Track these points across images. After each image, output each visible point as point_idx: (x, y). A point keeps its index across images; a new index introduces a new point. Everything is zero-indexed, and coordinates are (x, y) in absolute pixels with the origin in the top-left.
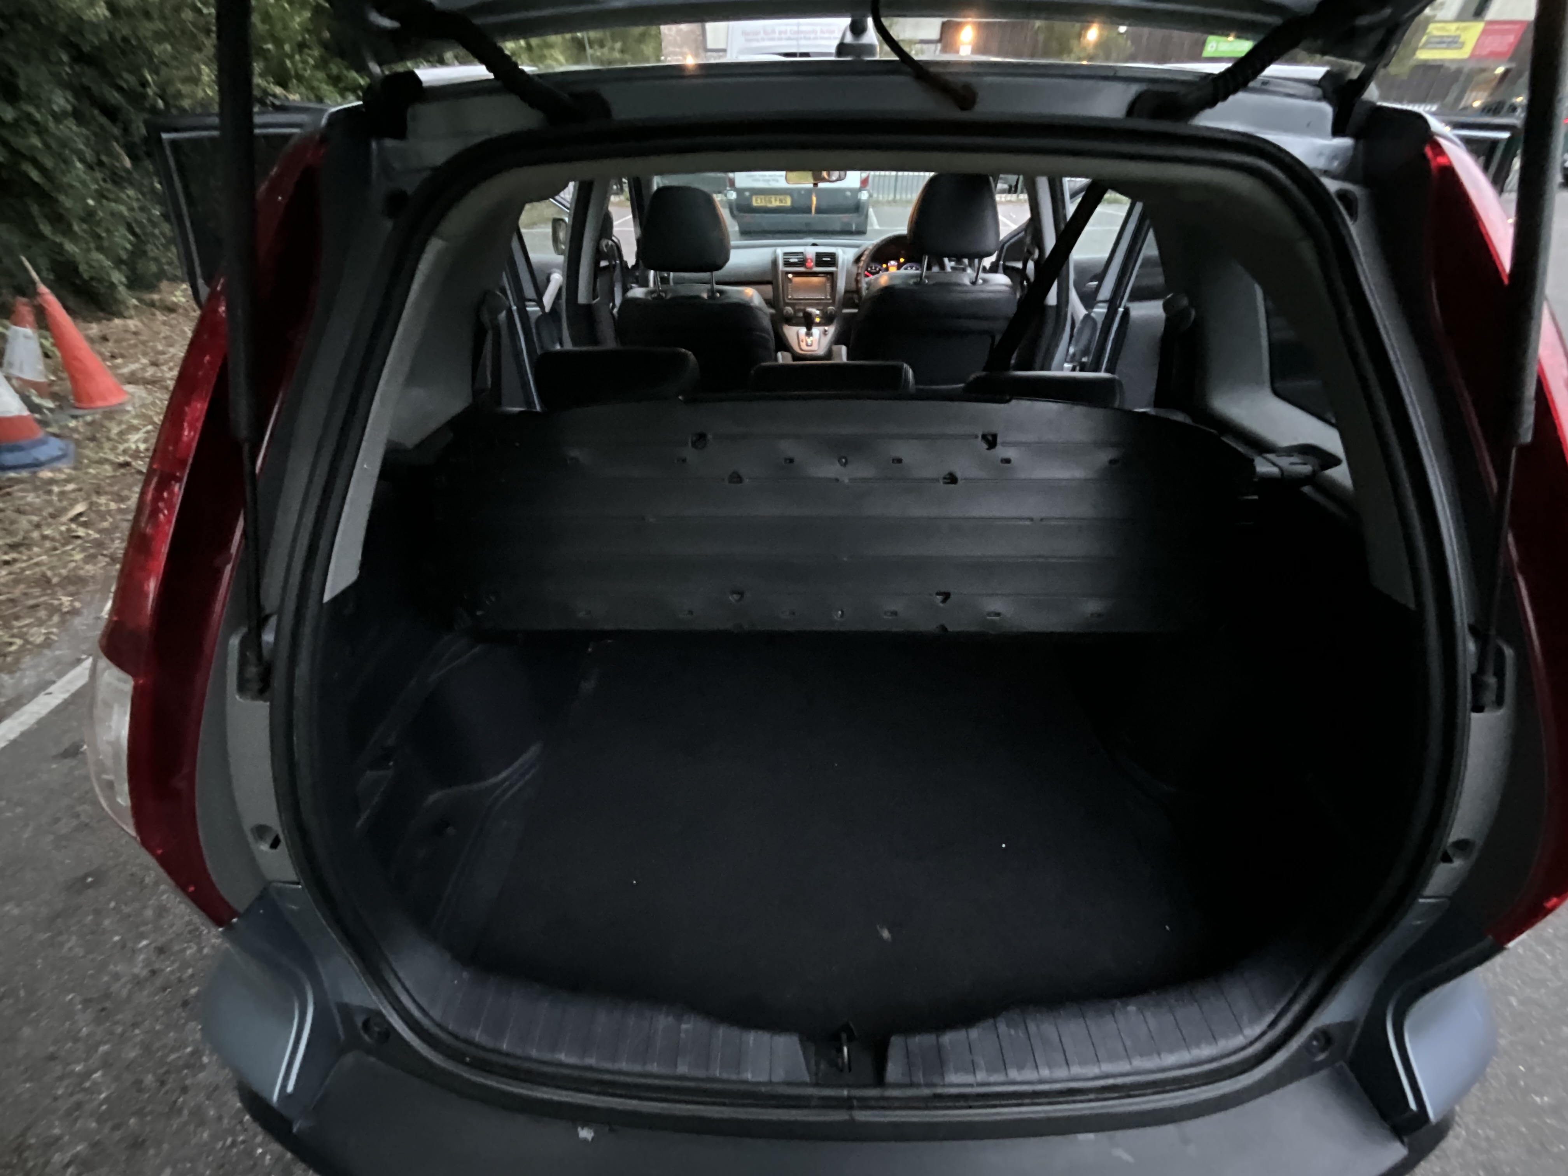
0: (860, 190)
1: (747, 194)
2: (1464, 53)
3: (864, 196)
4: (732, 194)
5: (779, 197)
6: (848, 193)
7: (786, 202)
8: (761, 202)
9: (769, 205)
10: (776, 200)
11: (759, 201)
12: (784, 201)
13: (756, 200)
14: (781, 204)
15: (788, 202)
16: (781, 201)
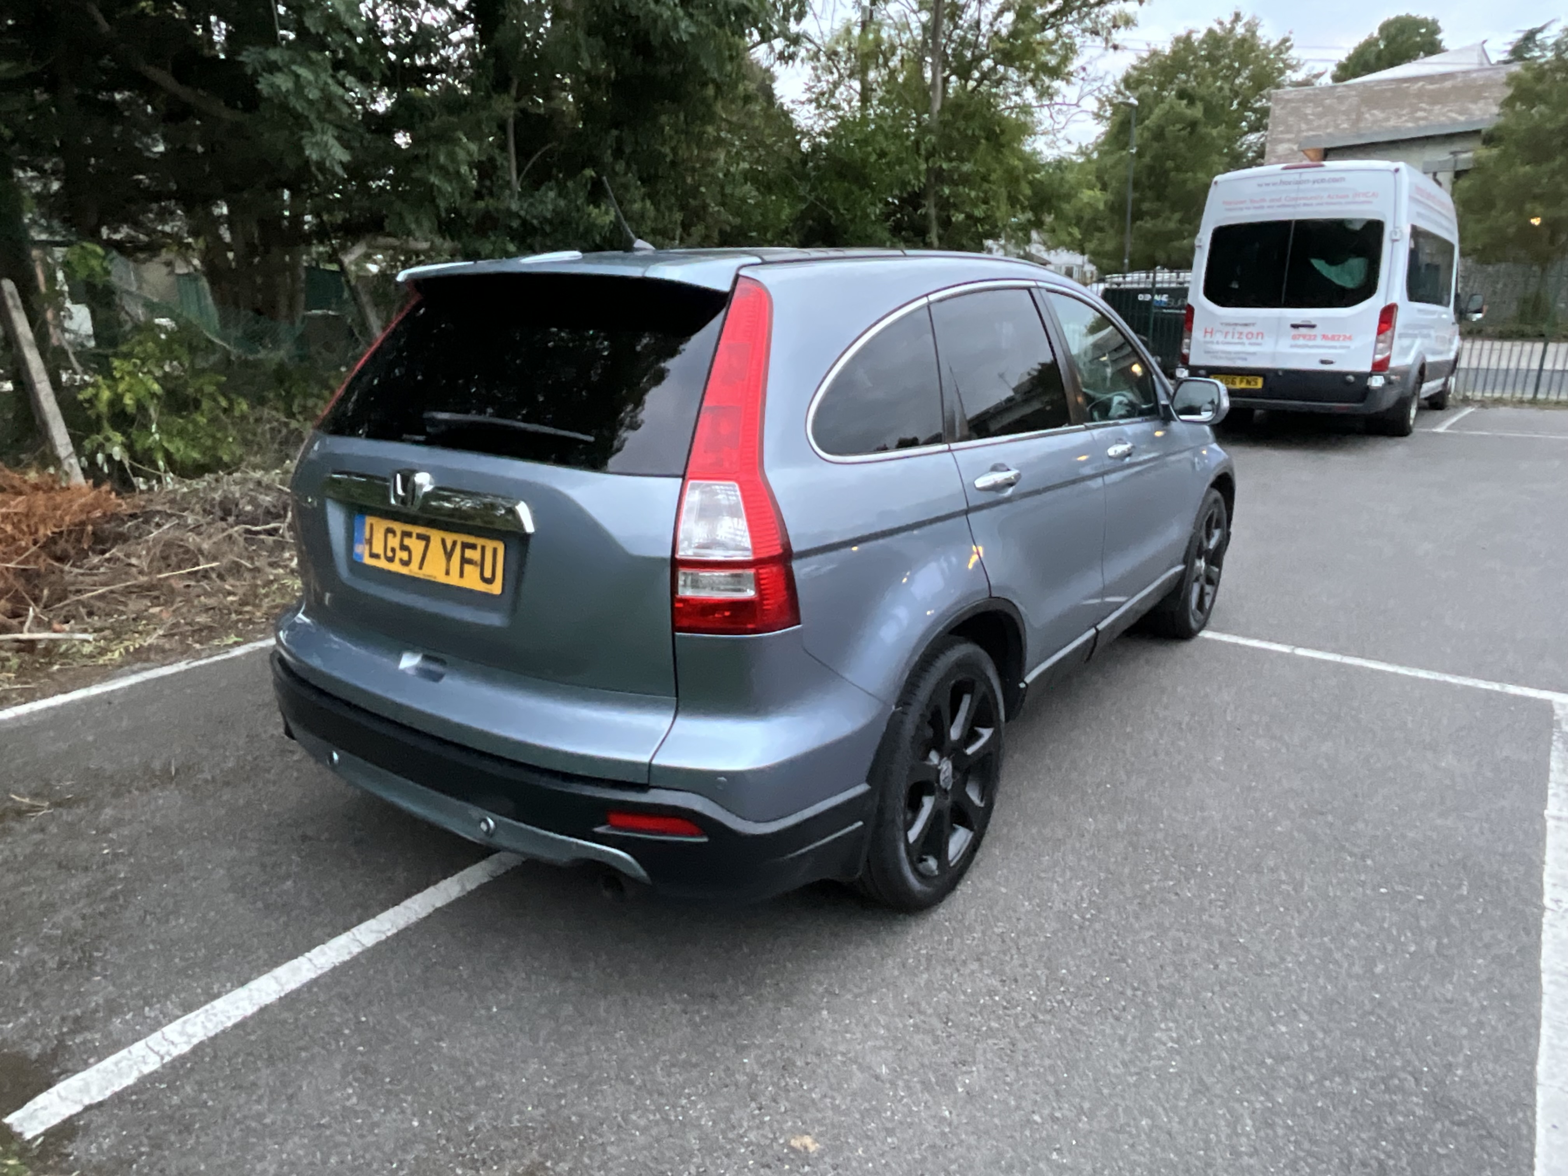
0: (1370, 375)
1: (1203, 372)
3: (1377, 382)
5: (1245, 378)
6: (1351, 378)
7: (1256, 385)
10: (1241, 382)
12: (1253, 383)
14: (1248, 387)
15: (1259, 384)
16: (1248, 382)
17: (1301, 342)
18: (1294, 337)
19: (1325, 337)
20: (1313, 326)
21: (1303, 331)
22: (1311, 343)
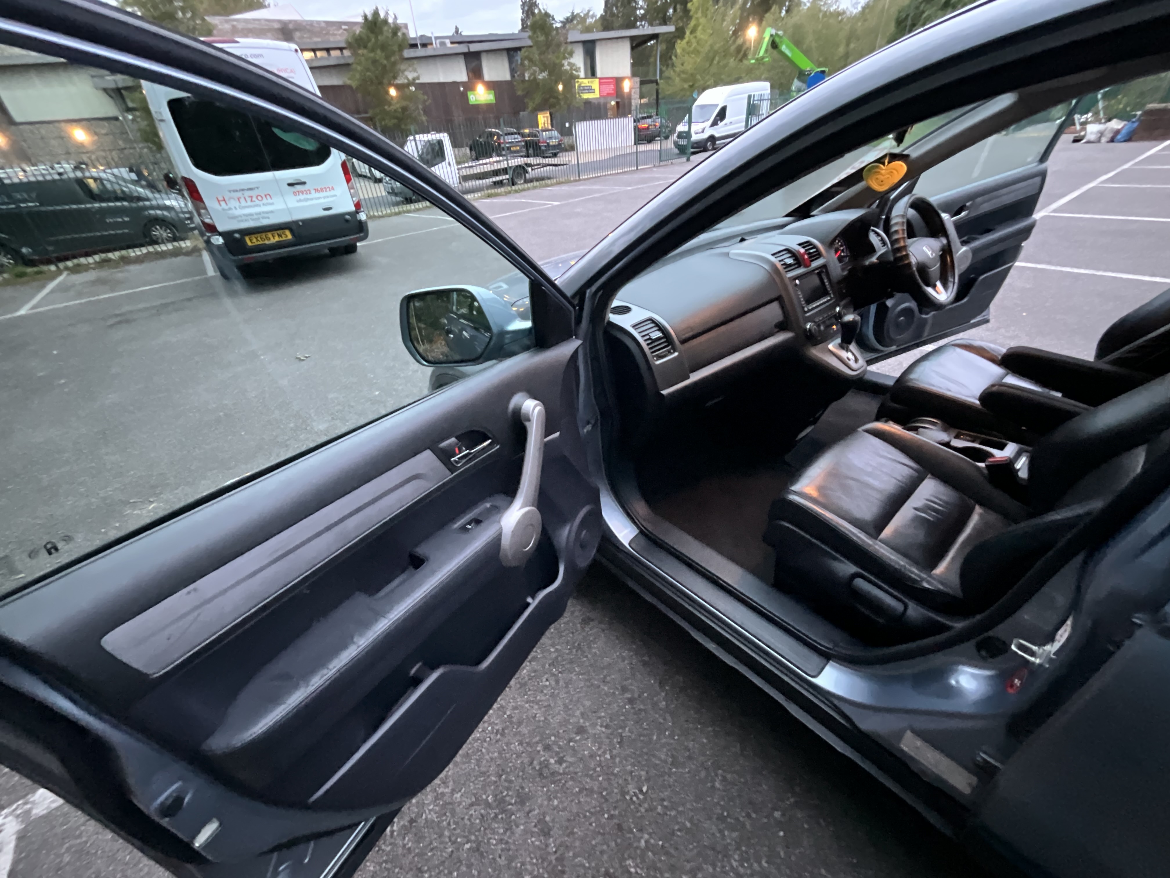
0: (357, 212)
1: (237, 235)
2: (597, 95)
3: (362, 216)
4: (218, 239)
5: (275, 233)
6: (348, 217)
7: (287, 236)
8: (257, 240)
9: (267, 242)
10: (273, 237)
11: (254, 240)
12: (283, 236)
13: (251, 240)
14: (281, 239)
15: (288, 236)
16: (280, 236)
17: (302, 197)
18: (295, 193)
19: (316, 190)
20: (304, 183)
21: (299, 188)
22: (309, 196)
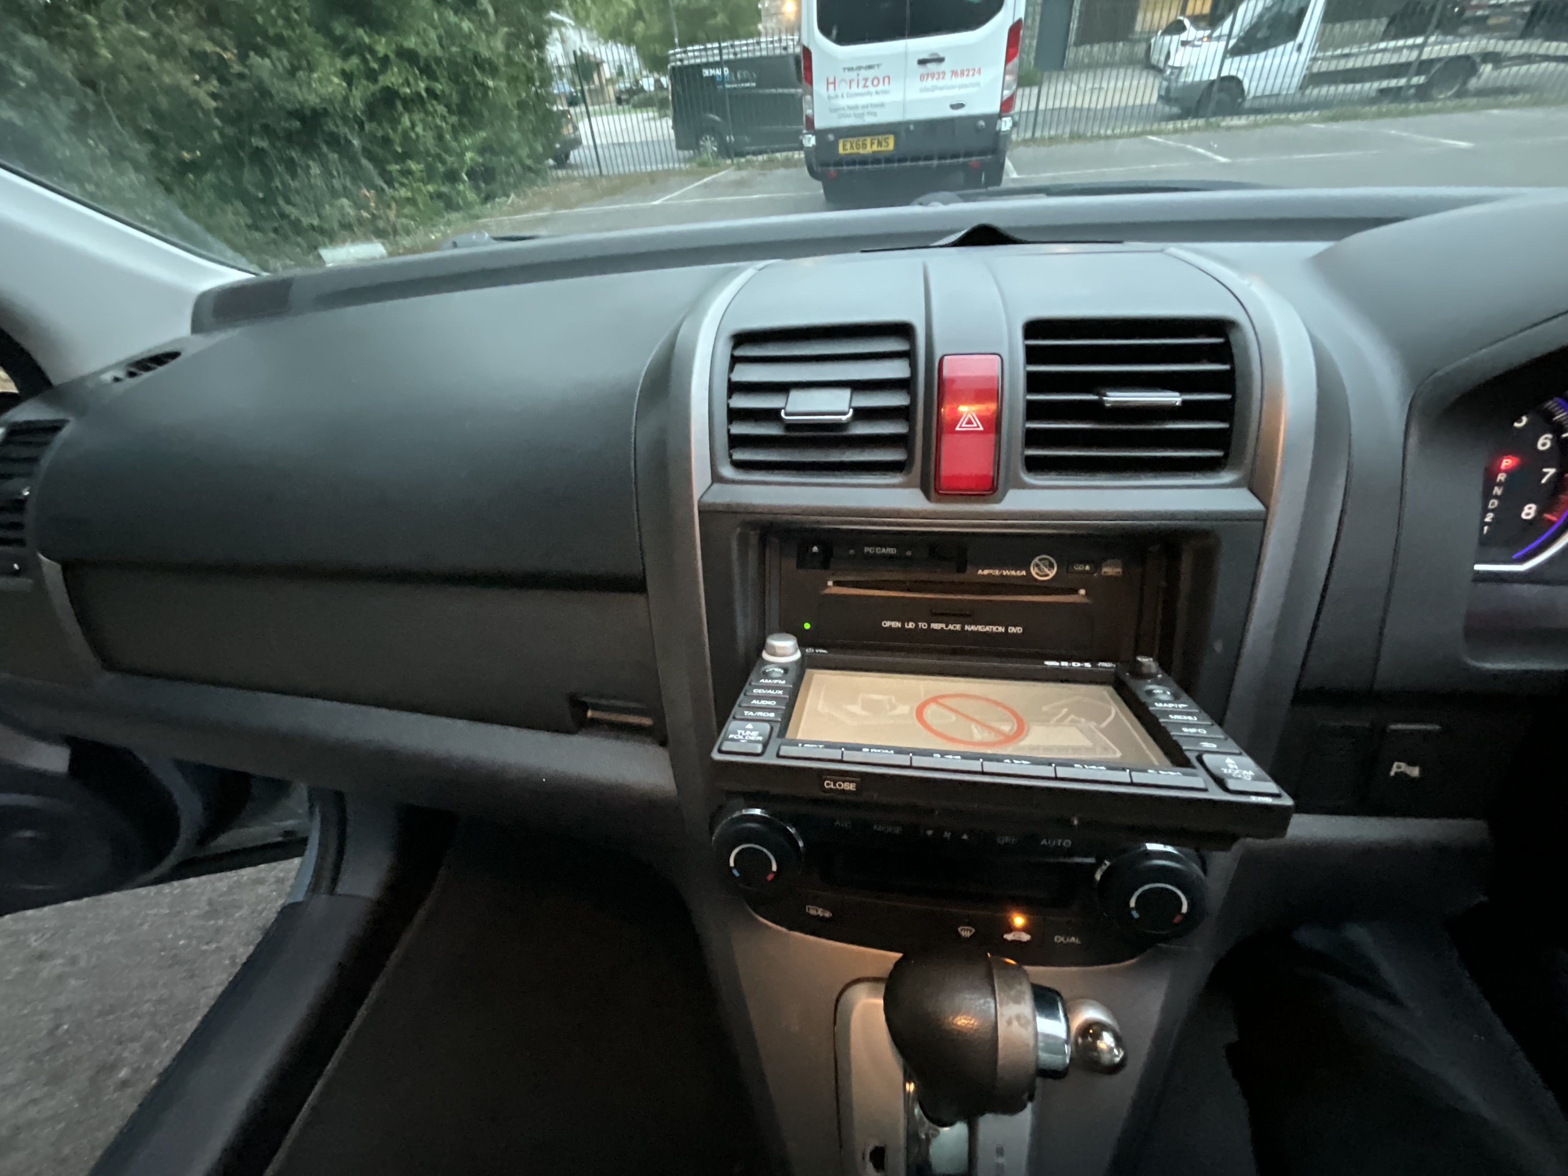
0: (1000, 116)
1: (831, 137)
3: (1005, 124)
4: (809, 139)
5: (876, 138)
6: (982, 123)
7: (888, 145)
9: (861, 151)
10: (872, 143)
11: (848, 146)
12: (884, 144)
13: (844, 146)
14: (880, 149)
16: (880, 144)
17: (930, 83)
18: (922, 77)
19: (954, 73)
20: (941, 60)
21: (931, 67)
22: (941, 83)
